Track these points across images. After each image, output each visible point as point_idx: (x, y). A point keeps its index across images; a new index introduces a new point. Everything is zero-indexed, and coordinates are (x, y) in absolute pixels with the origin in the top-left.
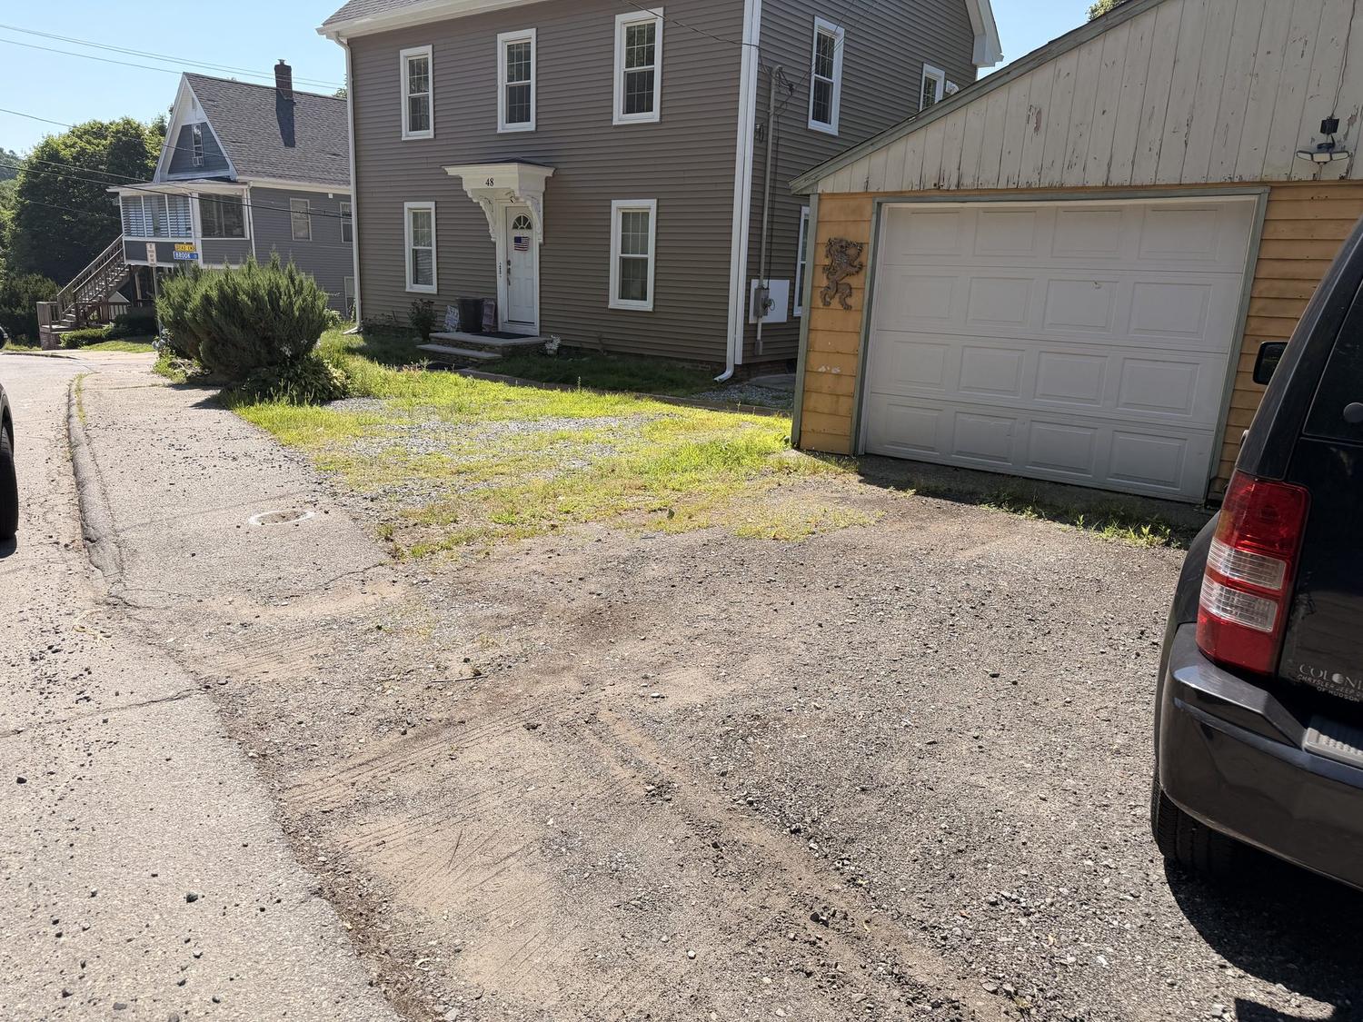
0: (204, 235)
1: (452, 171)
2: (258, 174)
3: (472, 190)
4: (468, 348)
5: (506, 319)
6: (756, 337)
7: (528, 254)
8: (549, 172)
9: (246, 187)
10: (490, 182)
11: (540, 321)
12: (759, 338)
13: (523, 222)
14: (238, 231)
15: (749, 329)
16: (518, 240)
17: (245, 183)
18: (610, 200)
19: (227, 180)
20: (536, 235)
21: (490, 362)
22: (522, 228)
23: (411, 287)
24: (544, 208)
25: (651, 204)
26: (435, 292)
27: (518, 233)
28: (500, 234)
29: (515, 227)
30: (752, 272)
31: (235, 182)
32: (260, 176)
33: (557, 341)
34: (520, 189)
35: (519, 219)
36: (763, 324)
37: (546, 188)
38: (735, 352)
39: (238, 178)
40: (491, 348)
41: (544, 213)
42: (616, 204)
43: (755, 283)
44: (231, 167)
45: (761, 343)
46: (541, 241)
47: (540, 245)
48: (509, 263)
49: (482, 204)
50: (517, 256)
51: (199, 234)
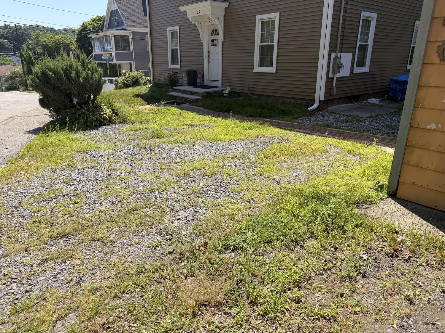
0: (116, 50)
1: (182, 9)
2: (134, 26)
3: (192, 18)
4: (188, 94)
5: (208, 79)
6: (333, 85)
7: (217, 47)
8: (226, 5)
9: (130, 32)
10: (199, 12)
11: (222, 79)
12: (334, 85)
13: (215, 32)
14: (128, 48)
15: (329, 81)
16: (213, 41)
17: (130, 30)
18: (255, 16)
19: (124, 29)
20: (220, 38)
21: (196, 101)
22: (215, 35)
23: (171, 66)
24: (224, 23)
25: (276, 15)
26: (179, 68)
27: (213, 37)
28: (205, 39)
29: (212, 35)
30: (332, 48)
31: (126, 30)
32: (135, 27)
33: (229, 89)
34: (212, 14)
35: (213, 31)
36: (337, 78)
37: (225, 14)
38: (320, 94)
39: (127, 28)
40: (197, 94)
41: (224, 26)
42: (258, 17)
43: (333, 55)
44: (125, 25)
45: (335, 88)
46: (223, 40)
47: (222, 43)
48: (209, 52)
49: (196, 24)
50: (212, 48)
51: (114, 50)
